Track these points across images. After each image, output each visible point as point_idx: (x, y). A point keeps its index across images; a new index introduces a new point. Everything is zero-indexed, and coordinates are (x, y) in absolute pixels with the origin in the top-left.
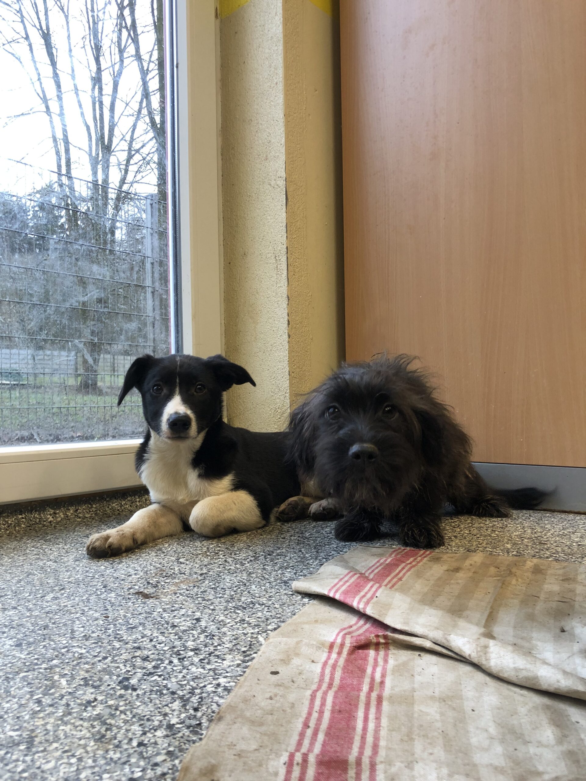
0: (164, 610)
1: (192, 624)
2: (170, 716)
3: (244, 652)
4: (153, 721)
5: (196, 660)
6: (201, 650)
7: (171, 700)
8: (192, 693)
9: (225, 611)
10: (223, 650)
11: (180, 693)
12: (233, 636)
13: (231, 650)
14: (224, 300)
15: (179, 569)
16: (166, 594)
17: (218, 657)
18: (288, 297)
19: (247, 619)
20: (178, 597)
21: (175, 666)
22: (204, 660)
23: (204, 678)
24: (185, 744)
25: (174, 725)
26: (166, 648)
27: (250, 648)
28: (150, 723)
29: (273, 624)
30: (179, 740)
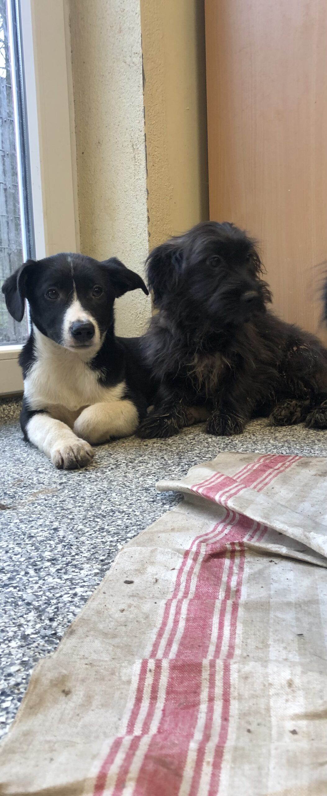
0: (21, 521)
1: (50, 534)
2: (25, 626)
3: (102, 561)
4: (8, 632)
5: (53, 570)
6: (59, 560)
7: (26, 611)
8: (48, 603)
9: (83, 520)
10: (81, 559)
11: (36, 604)
12: (92, 544)
13: (89, 559)
14: (78, 195)
15: (38, 479)
16: (24, 504)
17: (75, 566)
18: (148, 191)
19: (106, 527)
20: (36, 507)
21: (31, 577)
22: (61, 570)
23: (61, 588)
24: (39, 653)
25: (28, 635)
26: (22, 559)
27: (109, 556)
28: (4, 634)
29: (133, 532)
30: (34, 650)
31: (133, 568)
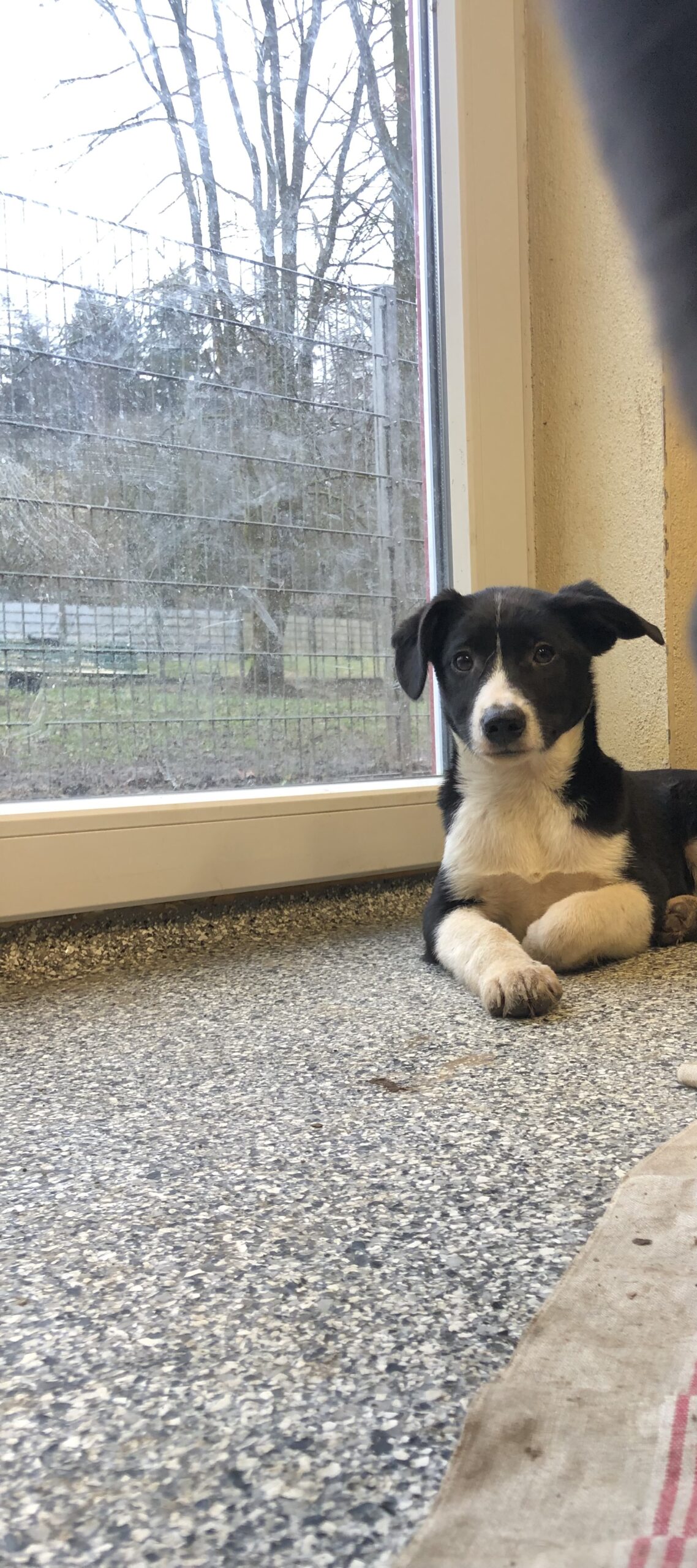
0: (429, 1114)
1: (484, 1141)
2: (448, 1316)
3: (587, 1198)
4: (415, 1324)
5: (494, 1211)
6: (503, 1193)
7: (448, 1286)
8: (488, 1274)
9: (546, 1117)
10: (545, 1193)
11: (467, 1274)
12: (565, 1166)
13: (561, 1194)
14: (535, 501)
15: (455, 1036)
16: (432, 1083)
17: (536, 1206)
18: (666, 493)
19: (591, 1134)
20: (455, 1090)
21: (452, 1222)
22: (509, 1211)
23: (511, 1245)
24: (478, 1368)
25: (455, 1332)
26: (435, 1188)
27: (599, 1189)
28: (408, 1328)
29: (643, 1145)
30: (467, 1362)
31: (649, 1214)
